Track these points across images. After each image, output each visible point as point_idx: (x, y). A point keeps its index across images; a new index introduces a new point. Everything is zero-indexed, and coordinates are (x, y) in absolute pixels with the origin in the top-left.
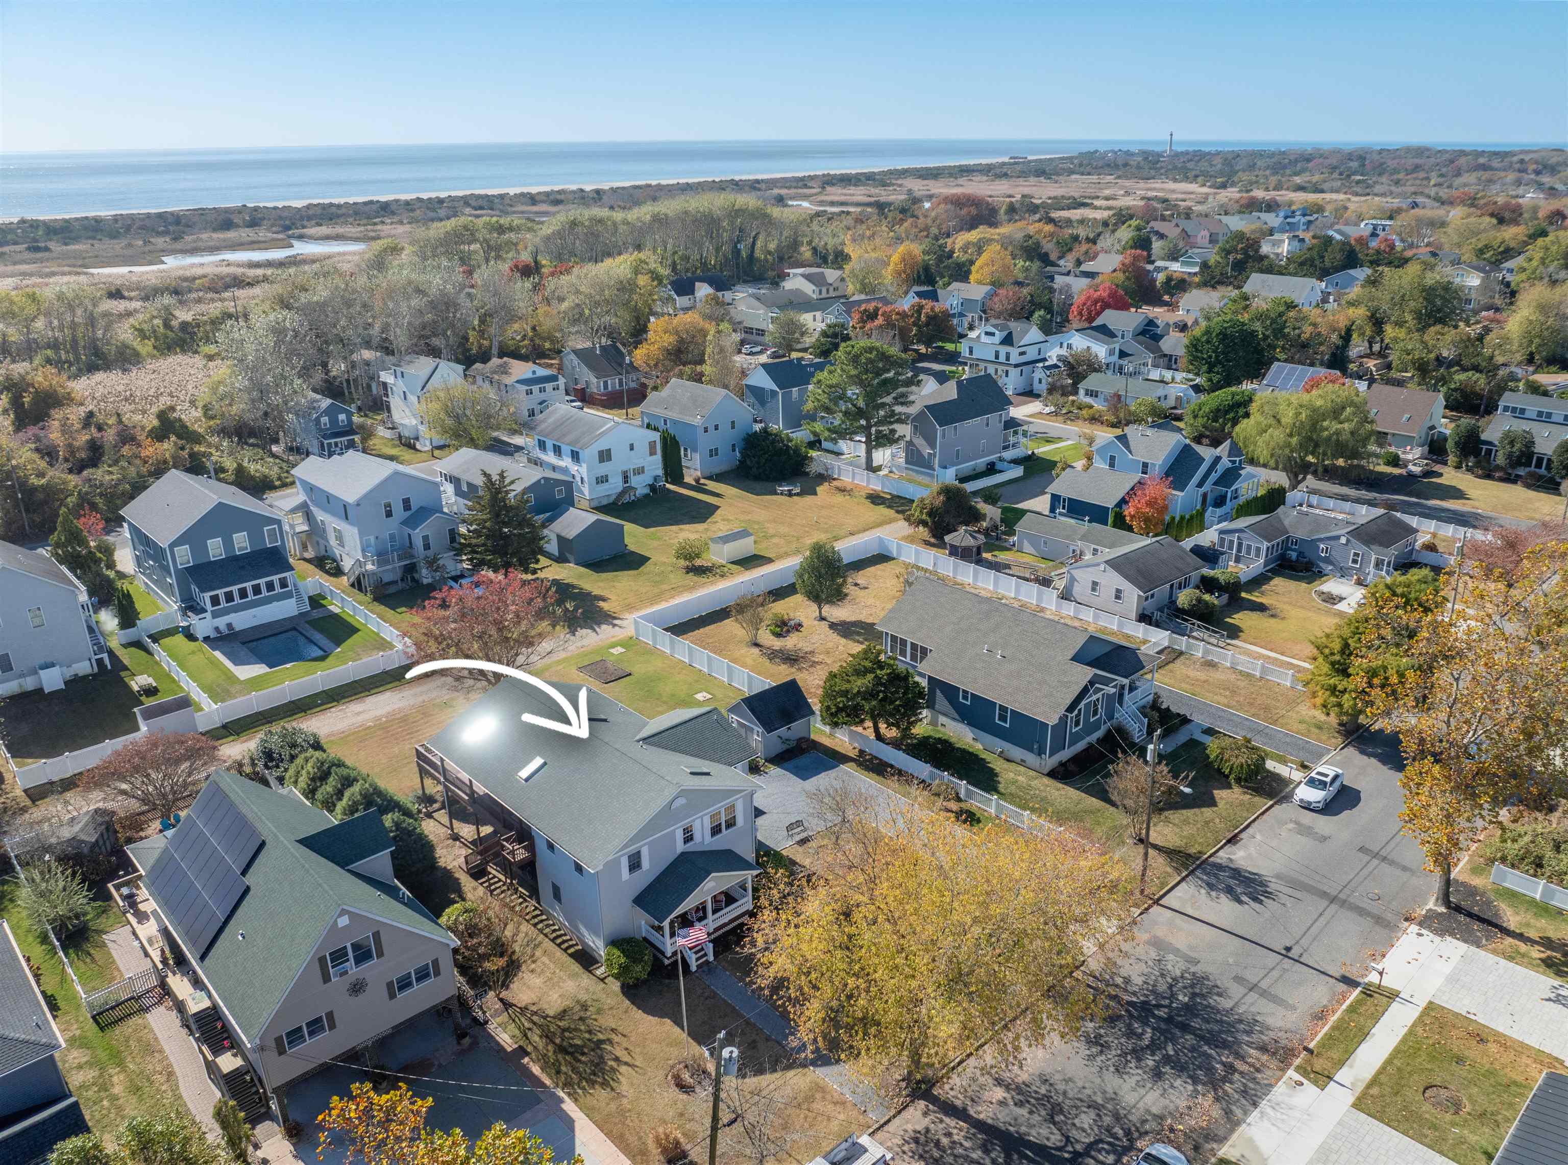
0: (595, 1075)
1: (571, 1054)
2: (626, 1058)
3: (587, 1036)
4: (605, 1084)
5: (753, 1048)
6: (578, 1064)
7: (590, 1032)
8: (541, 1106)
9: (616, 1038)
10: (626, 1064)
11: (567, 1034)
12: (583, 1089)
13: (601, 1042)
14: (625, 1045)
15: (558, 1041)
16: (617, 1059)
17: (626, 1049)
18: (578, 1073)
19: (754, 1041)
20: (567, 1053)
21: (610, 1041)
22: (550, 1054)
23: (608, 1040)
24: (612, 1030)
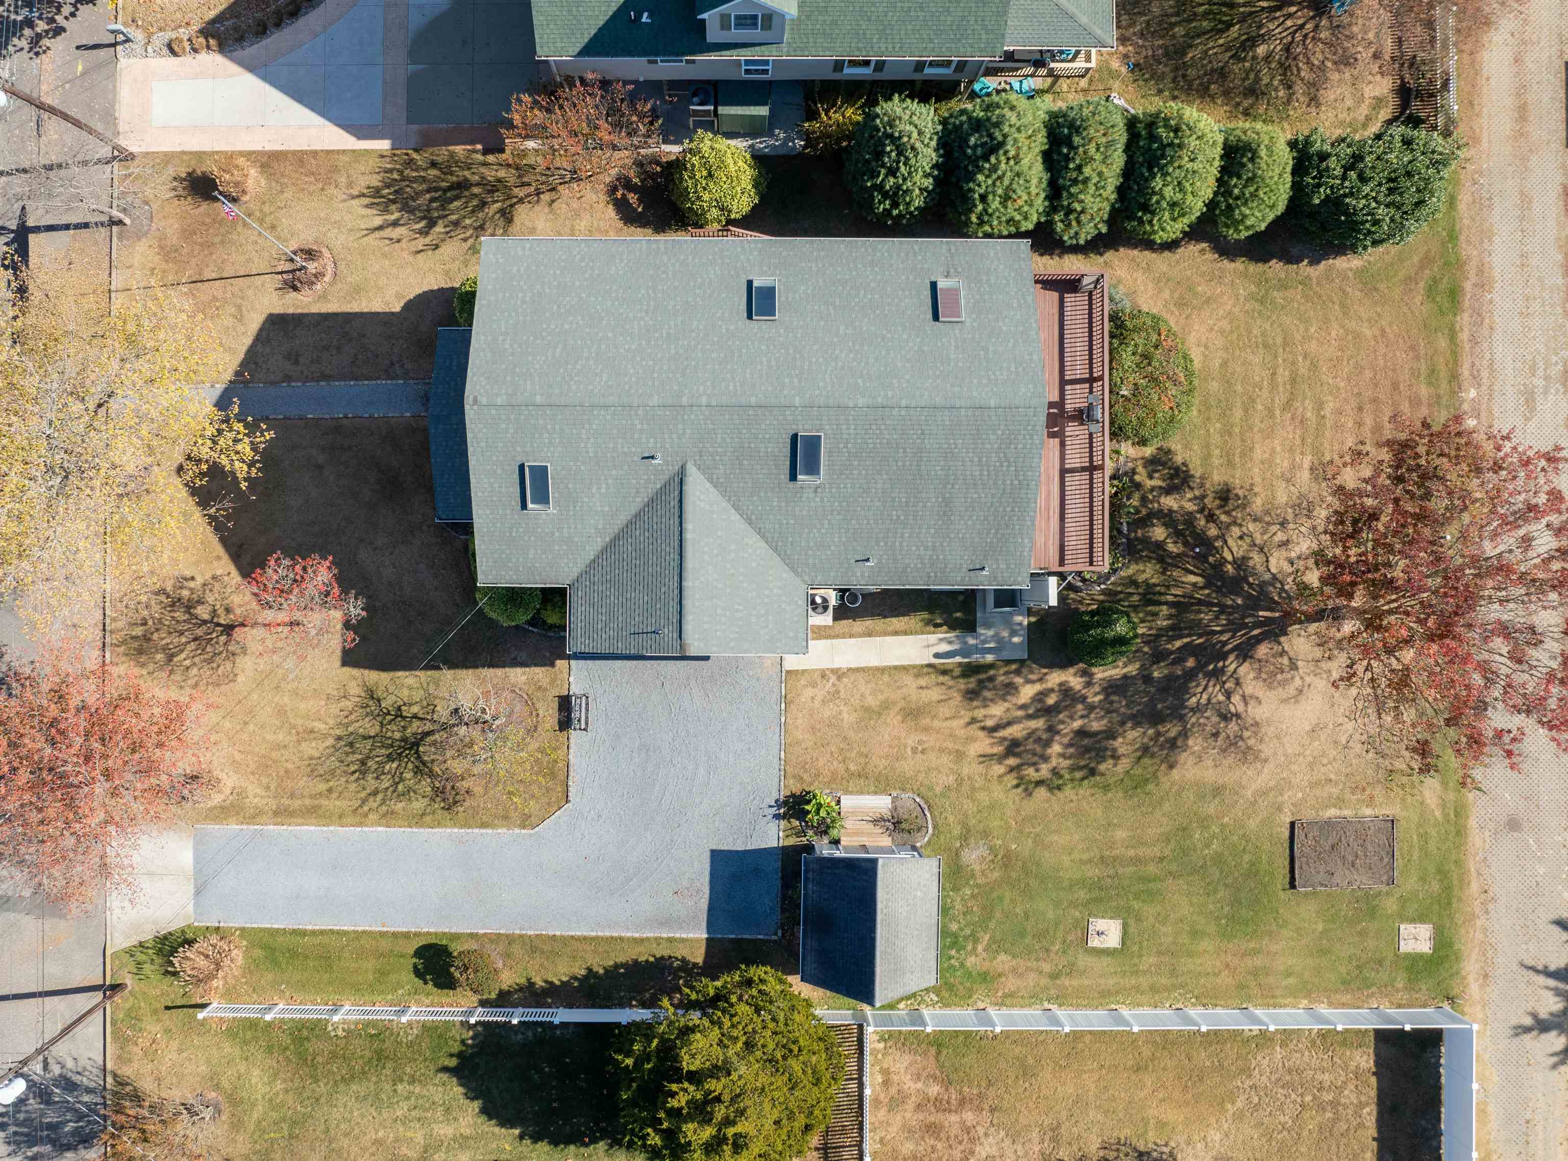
0: (396, 191)
1: (445, 191)
2: (389, 232)
3: (454, 217)
4: (376, 192)
5: (290, 354)
6: (425, 186)
7: (456, 224)
8: (403, 120)
9: (421, 242)
10: (380, 228)
11: (475, 202)
12: (391, 171)
13: (432, 224)
14: (404, 244)
15: (476, 190)
16: (395, 224)
17: (399, 241)
18: (415, 180)
19: (296, 362)
20: (450, 188)
21: (424, 232)
22: (466, 173)
23: (427, 233)
24: (437, 247)
